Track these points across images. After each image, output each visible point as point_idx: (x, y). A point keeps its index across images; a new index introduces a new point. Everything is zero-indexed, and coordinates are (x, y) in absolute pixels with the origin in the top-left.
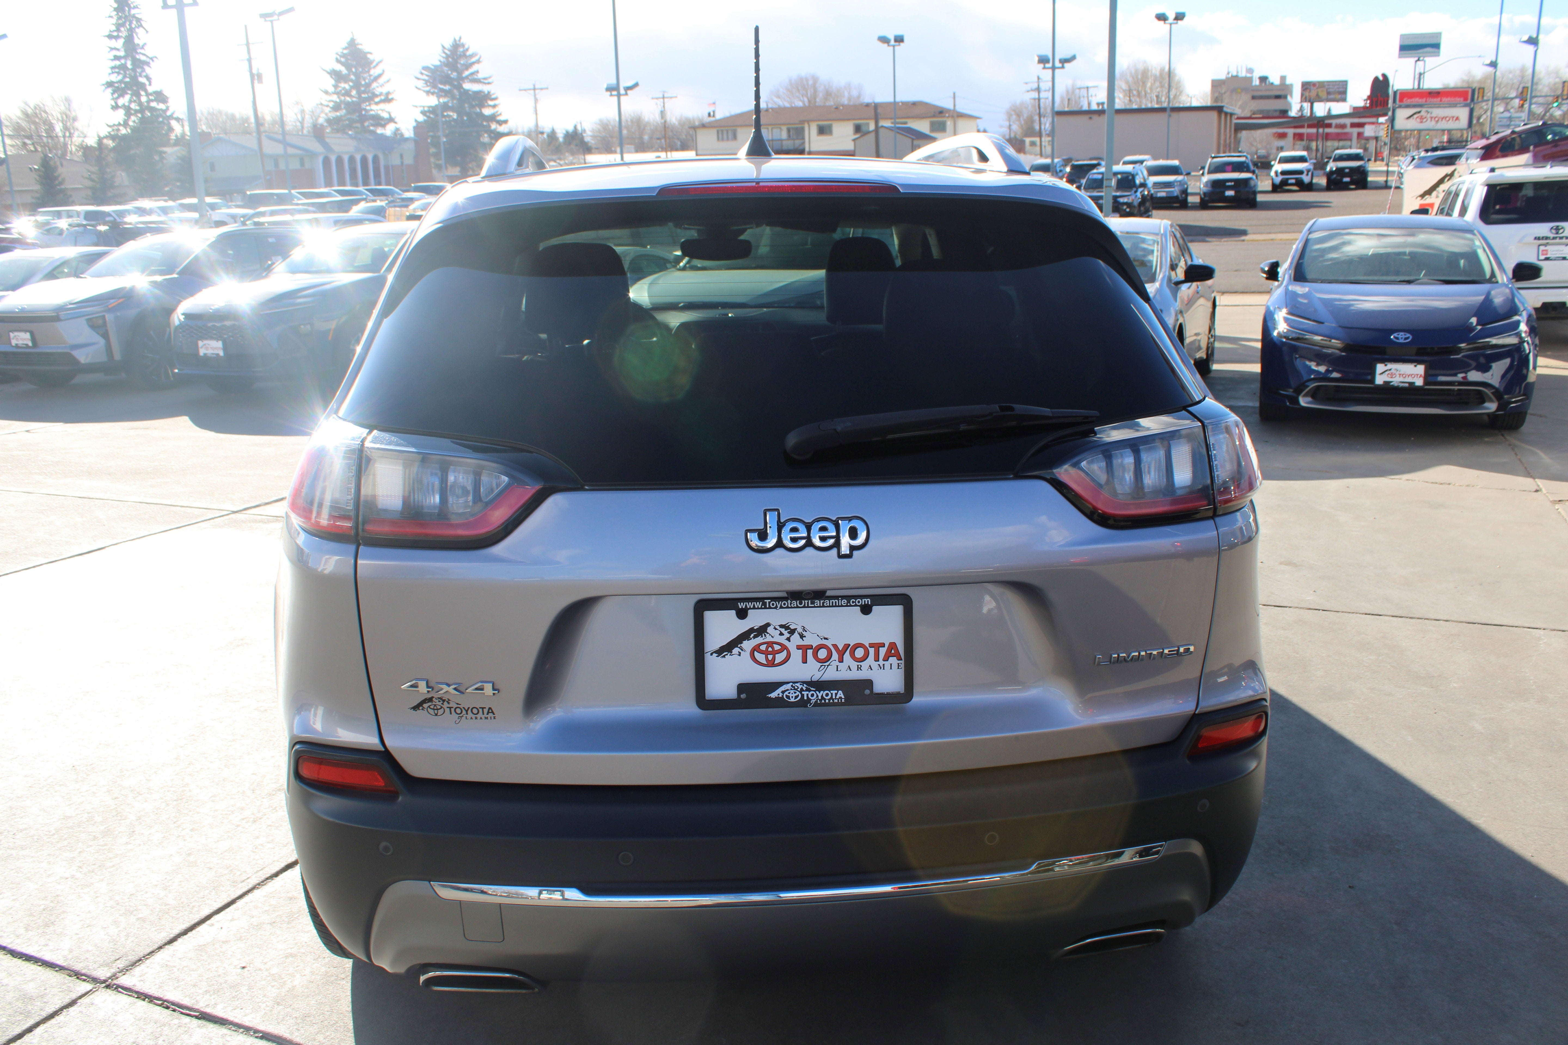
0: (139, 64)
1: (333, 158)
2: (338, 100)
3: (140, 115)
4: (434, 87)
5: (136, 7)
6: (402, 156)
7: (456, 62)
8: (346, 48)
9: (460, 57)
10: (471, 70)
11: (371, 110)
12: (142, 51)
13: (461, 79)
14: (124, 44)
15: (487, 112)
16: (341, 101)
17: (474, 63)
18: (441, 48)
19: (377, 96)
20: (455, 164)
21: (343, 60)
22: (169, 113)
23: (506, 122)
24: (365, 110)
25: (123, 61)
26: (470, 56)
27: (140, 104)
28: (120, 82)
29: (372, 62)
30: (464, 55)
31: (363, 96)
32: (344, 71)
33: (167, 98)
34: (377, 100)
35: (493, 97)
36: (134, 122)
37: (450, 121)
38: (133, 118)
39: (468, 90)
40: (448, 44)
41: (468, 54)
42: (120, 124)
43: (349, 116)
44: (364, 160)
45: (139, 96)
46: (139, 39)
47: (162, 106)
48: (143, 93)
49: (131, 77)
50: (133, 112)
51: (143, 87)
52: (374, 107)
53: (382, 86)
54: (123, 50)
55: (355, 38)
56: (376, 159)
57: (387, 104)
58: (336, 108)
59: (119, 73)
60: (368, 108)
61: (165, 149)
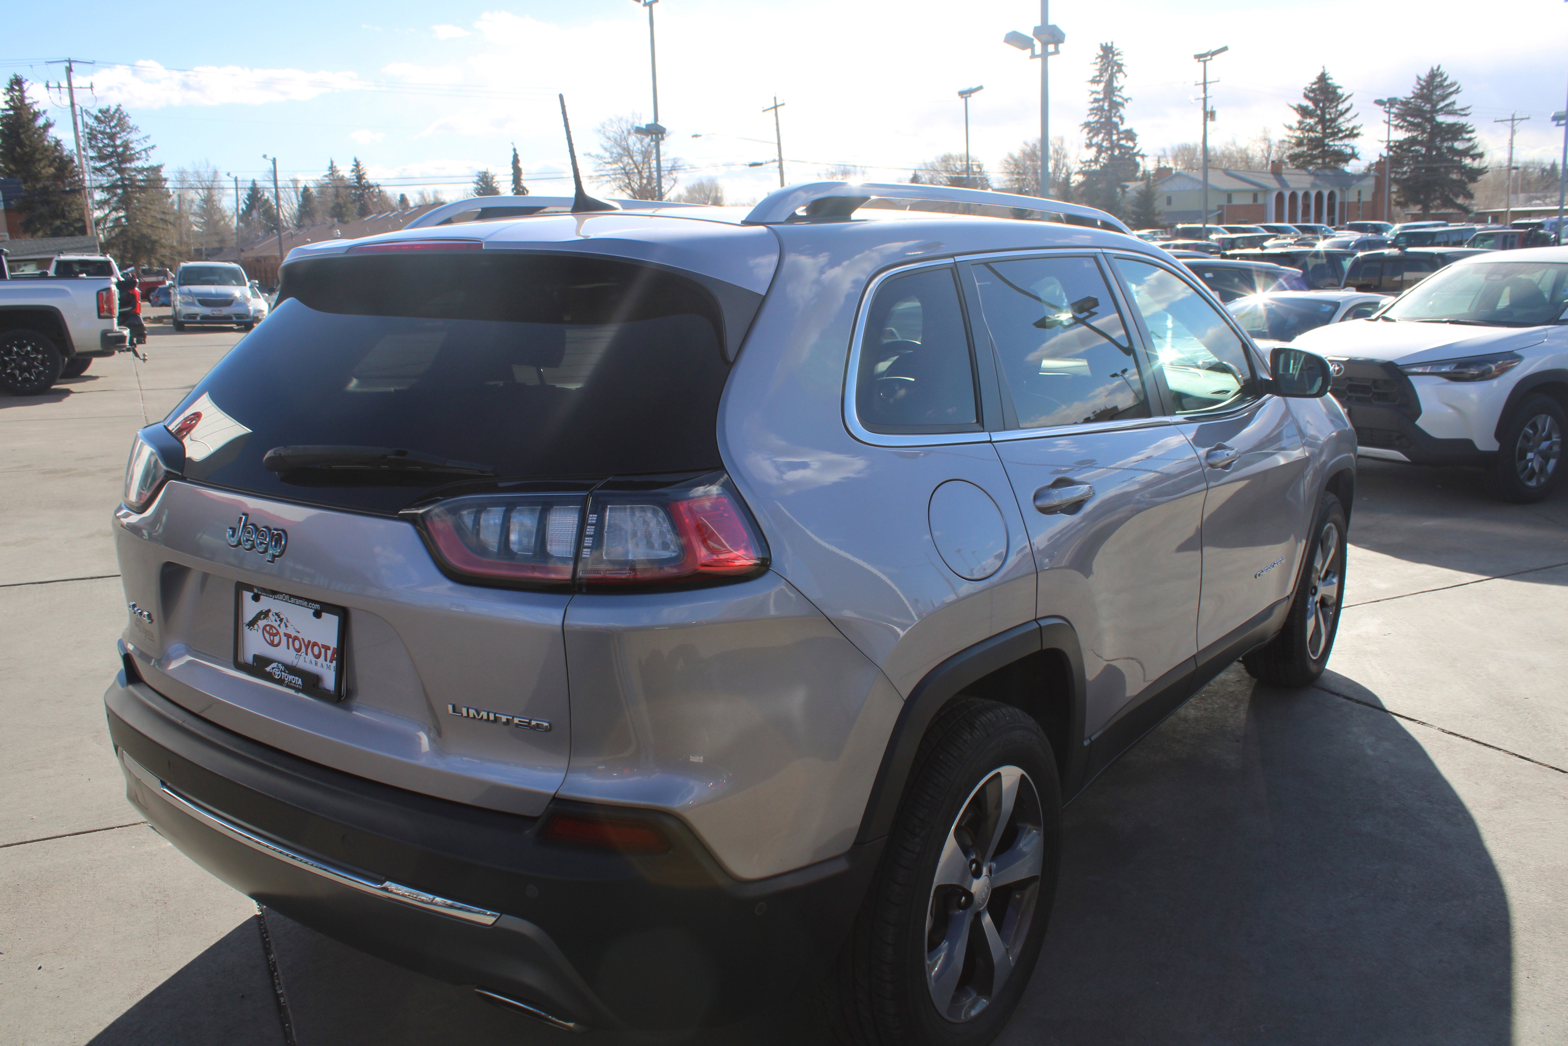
0: (1115, 106)
1: (1287, 194)
2: (1301, 136)
3: (1109, 152)
4: (1405, 120)
5: (1118, 54)
6: (1359, 193)
7: (1431, 93)
8: (1315, 83)
9: (1437, 87)
10: (1447, 102)
11: (1335, 145)
12: (1119, 93)
13: (1434, 111)
14: (1105, 87)
15: (1459, 145)
16: (1304, 137)
17: (1451, 93)
18: (1415, 79)
19: (1342, 131)
20: (1416, 202)
21: (1311, 95)
22: (1135, 151)
23: (1481, 155)
24: (1327, 145)
25: (1101, 103)
26: (1447, 86)
27: (1111, 142)
28: (1097, 122)
29: (1341, 97)
30: (1441, 86)
31: (1328, 131)
32: (1310, 105)
33: (1135, 135)
34: (1340, 135)
35: (1469, 129)
36: (1104, 158)
37: (1418, 157)
38: (1103, 155)
39: (1442, 123)
40: (1424, 74)
41: (1446, 84)
42: (1091, 161)
43: (1310, 152)
44: (1319, 196)
45: (1110, 134)
46: (1118, 82)
47: (1130, 144)
48: (1115, 132)
49: (1106, 118)
50: (1104, 149)
51: (1116, 126)
52: (1337, 143)
53: (1349, 121)
54: (1102, 93)
55: (1326, 72)
56: (1332, 195)
57: (1351, 139)
58: (1300, 143)
59: (1096, 114)
60: (1331, 143)
61: (1127, 184)
